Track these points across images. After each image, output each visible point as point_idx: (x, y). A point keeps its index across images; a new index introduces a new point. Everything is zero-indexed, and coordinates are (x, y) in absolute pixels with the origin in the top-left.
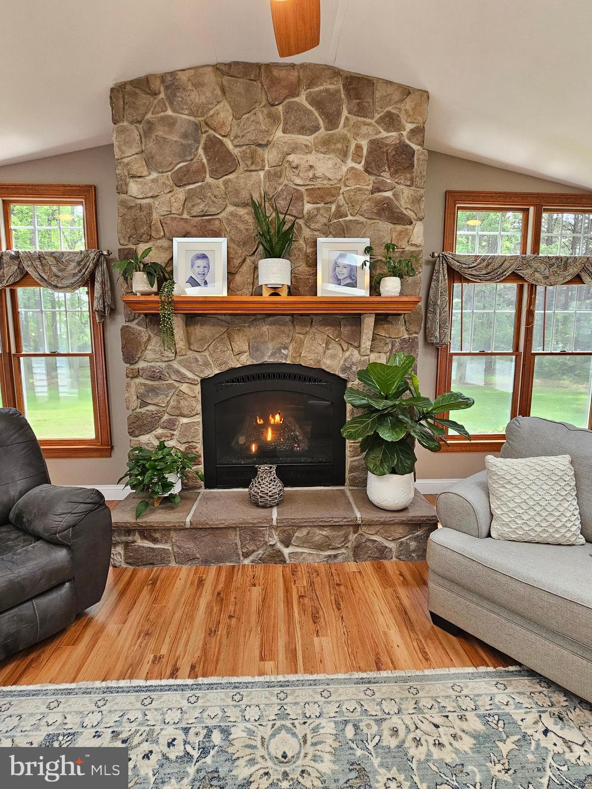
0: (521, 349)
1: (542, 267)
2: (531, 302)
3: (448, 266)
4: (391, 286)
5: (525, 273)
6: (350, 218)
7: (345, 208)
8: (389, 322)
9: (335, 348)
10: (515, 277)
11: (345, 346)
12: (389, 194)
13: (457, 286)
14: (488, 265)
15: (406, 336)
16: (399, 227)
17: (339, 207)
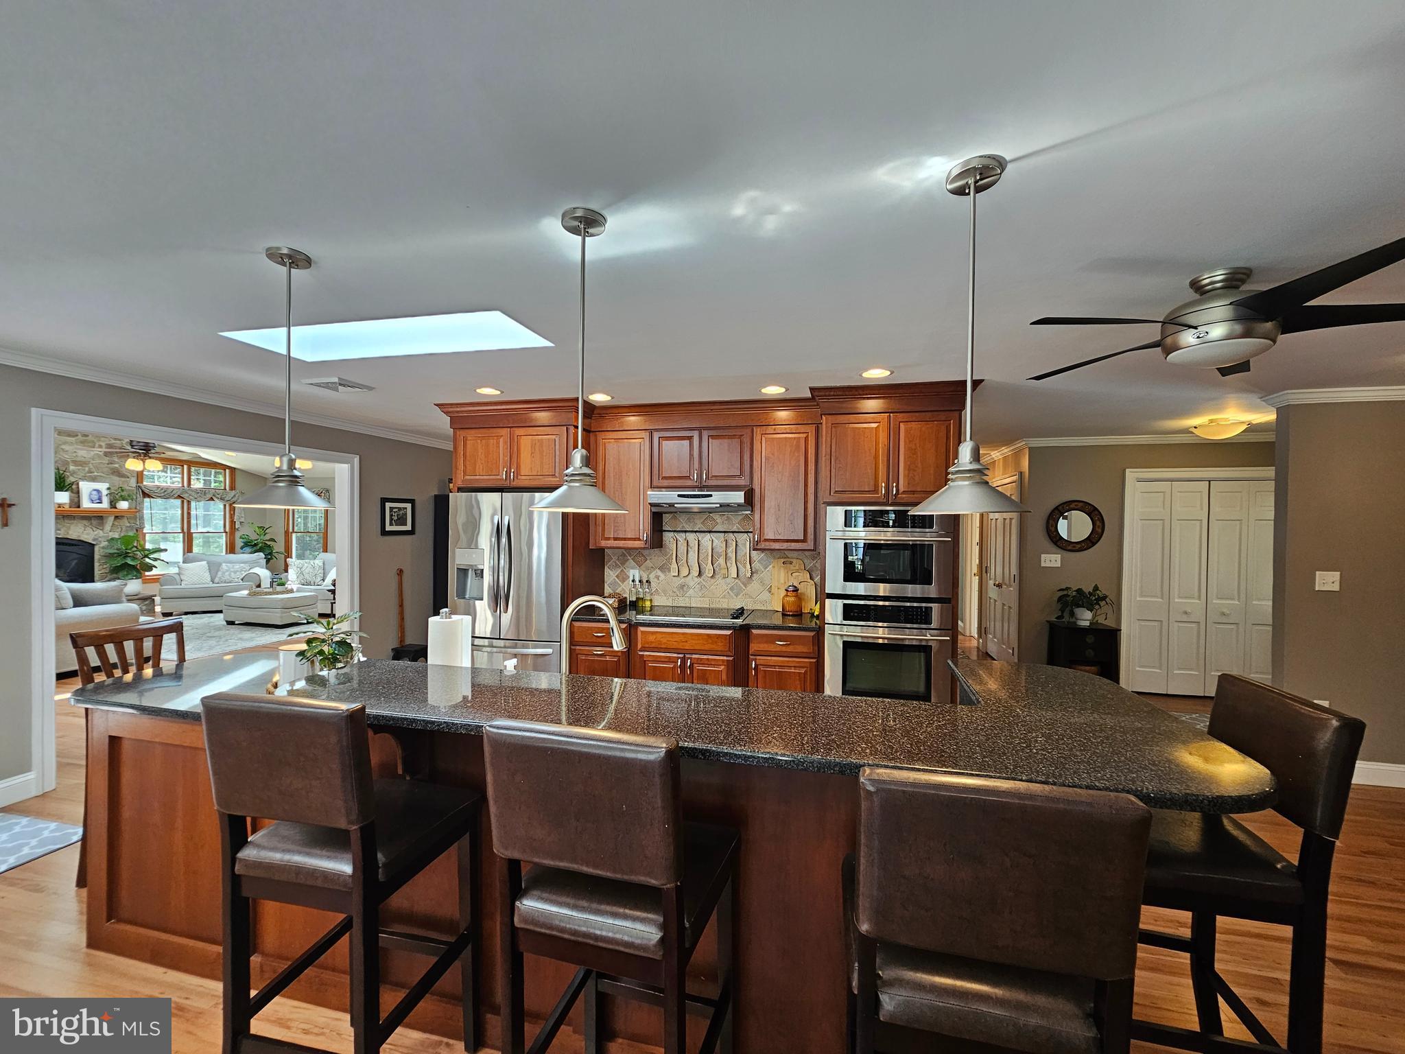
0: (185, 530)
1: (193, 494)
2: (189, 508)
3: (143, 491)
4: (123, 505)
5: (185, 495)
6: (96, 474)
7: (93, 470)
8: (119, 519)
9: (89, 530)
10: (179, 497)
11: (95, 529)
12: (117, 466)
13: (147, 500)
14: (165, 491)
15: (128, 525)
16: (123, 479)
17: (90, 469)
